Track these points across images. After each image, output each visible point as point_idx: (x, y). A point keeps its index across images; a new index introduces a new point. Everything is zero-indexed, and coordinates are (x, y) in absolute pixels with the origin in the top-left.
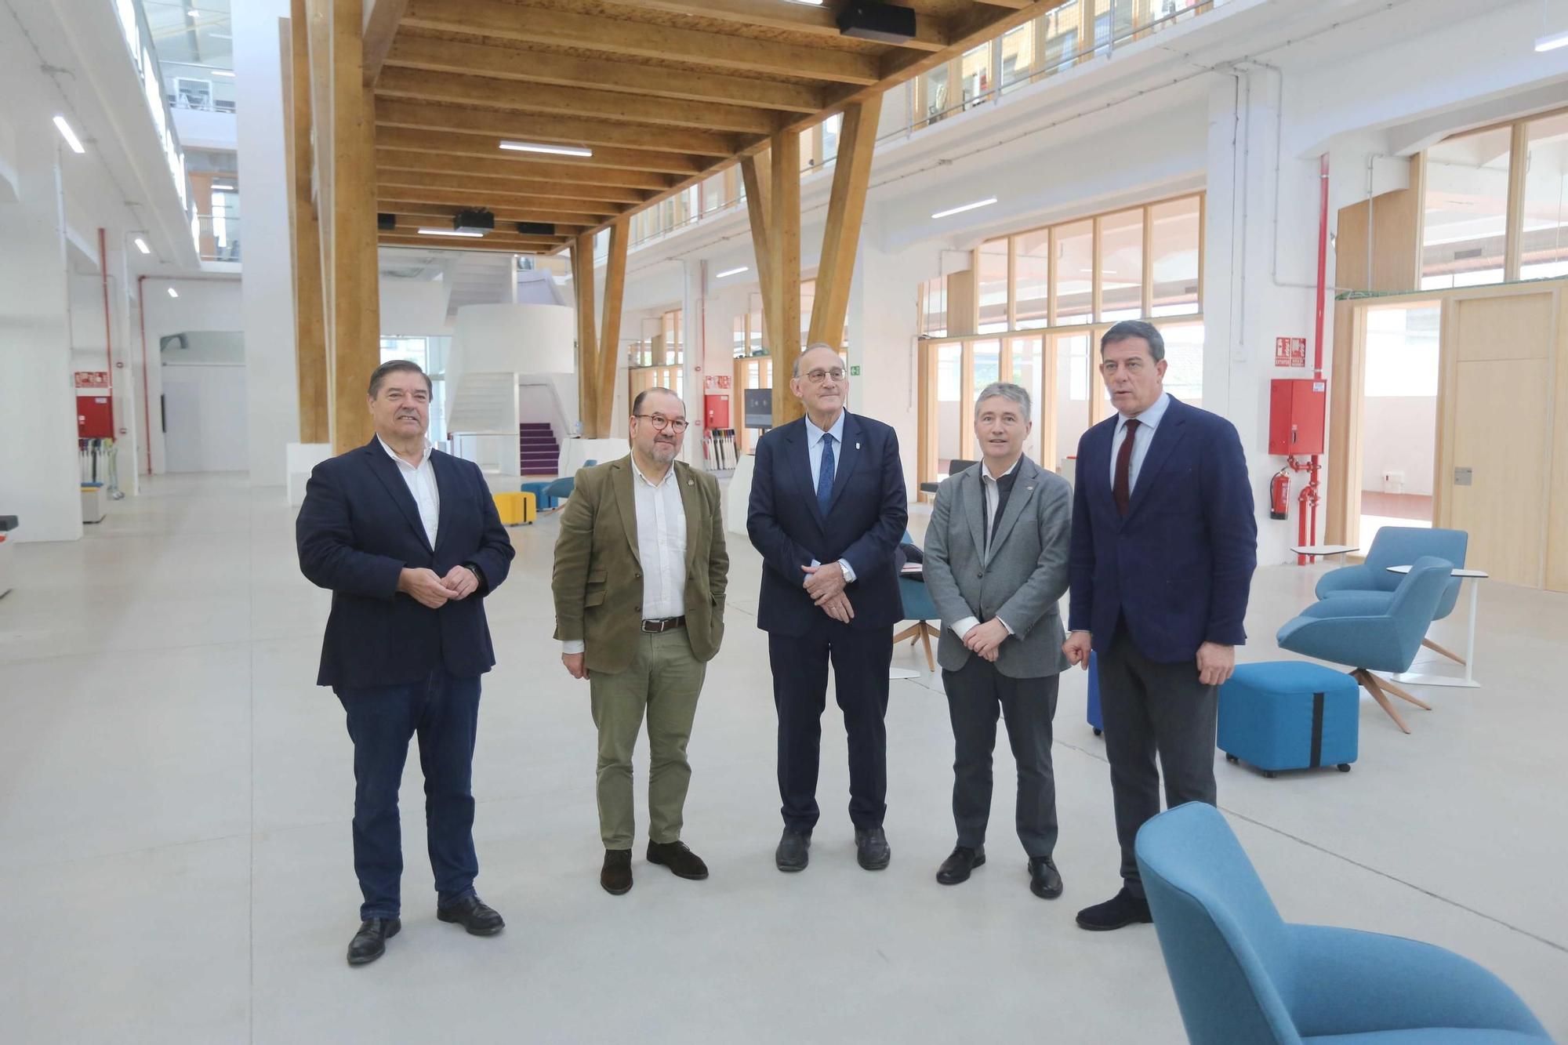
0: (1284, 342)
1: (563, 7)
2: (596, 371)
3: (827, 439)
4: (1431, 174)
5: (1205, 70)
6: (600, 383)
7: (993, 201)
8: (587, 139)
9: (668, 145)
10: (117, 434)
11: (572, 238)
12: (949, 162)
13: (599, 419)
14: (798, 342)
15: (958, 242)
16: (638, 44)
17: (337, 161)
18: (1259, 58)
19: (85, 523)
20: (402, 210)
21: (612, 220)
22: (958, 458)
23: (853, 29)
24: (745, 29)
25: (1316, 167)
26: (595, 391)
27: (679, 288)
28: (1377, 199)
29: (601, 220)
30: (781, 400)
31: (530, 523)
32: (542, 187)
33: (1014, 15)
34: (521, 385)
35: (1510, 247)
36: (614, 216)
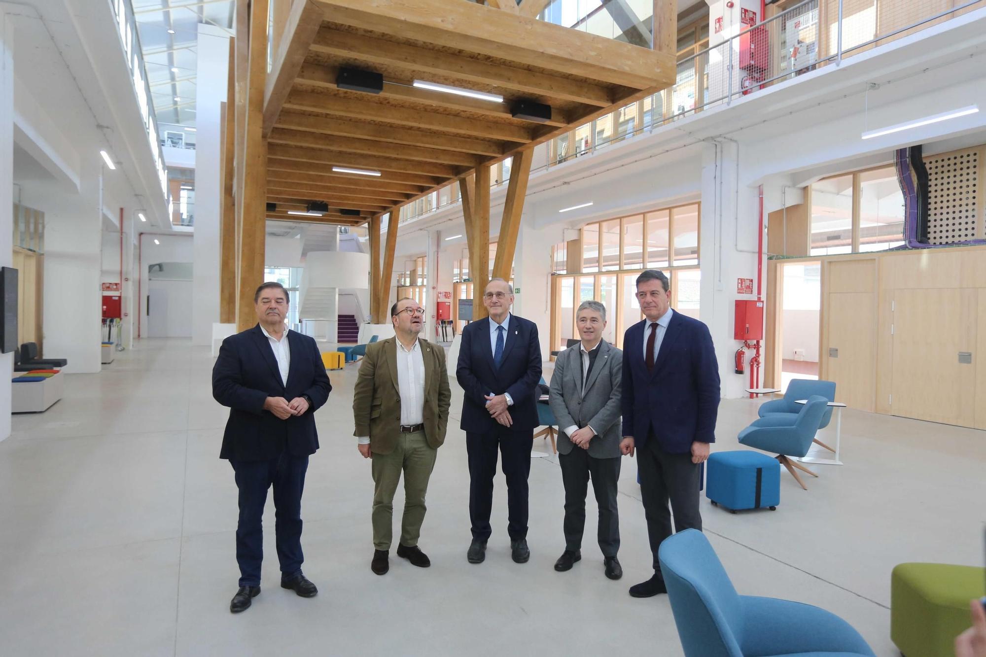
0: (742, 281)
1: (368, 100)
2: (380, 288)
3: (500, 329)
4: (815, 198)
5: (700, 141)
6: (381, 295)
7: (592, 204)
8: (379, 167)
9: (421, 171)
10: (122, 316)
11: (369, 218)
12: (569, 183)
13: (380, 314)
14: (487, 275)
15: (572, 225)
16: (407, 119)
17: (246, 176)
18: (728, 136)
19: (102, 363)
20: (279, 201)
21: (391, 209)
22: (571, 338)
23: (519, 115)
24: (462, 113)
25: (756, 192)
26: (379, 299)
27: (425, 245)
28: (787, 208)
29: (385, 209)
30: (478, 307)
31: (342, 369)
32: (354, 191)
33: (603, 110)
34: (339, 295)
35: (854, 234)
36: (391, 207)
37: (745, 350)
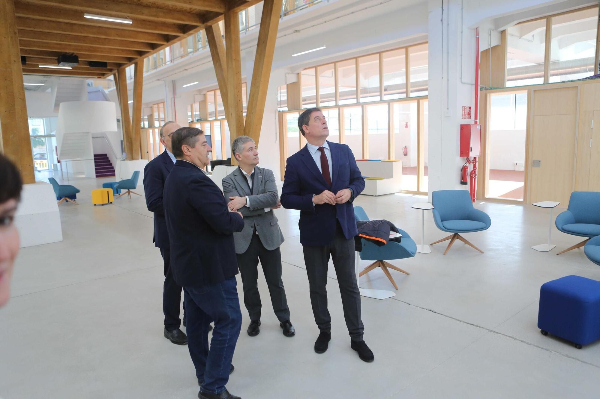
0: (465, 108)
2: (131, 130)
6: (133, 136)
7: (324, 47)
8: (131, 13)
9: (173, 19)
11: (115, 70)
12: (299, 31)
13: (133, 151)
15: (292, 70)
21: (136, 60)
25: (474, 33)
26: (131, 139)
27: (164, 93)
28: (492, 48)
29: (130, 60)
31: (111, 203)
34: (92, 138)
35: (546, 68)
36: (137, 58)
37: (468, 165)
